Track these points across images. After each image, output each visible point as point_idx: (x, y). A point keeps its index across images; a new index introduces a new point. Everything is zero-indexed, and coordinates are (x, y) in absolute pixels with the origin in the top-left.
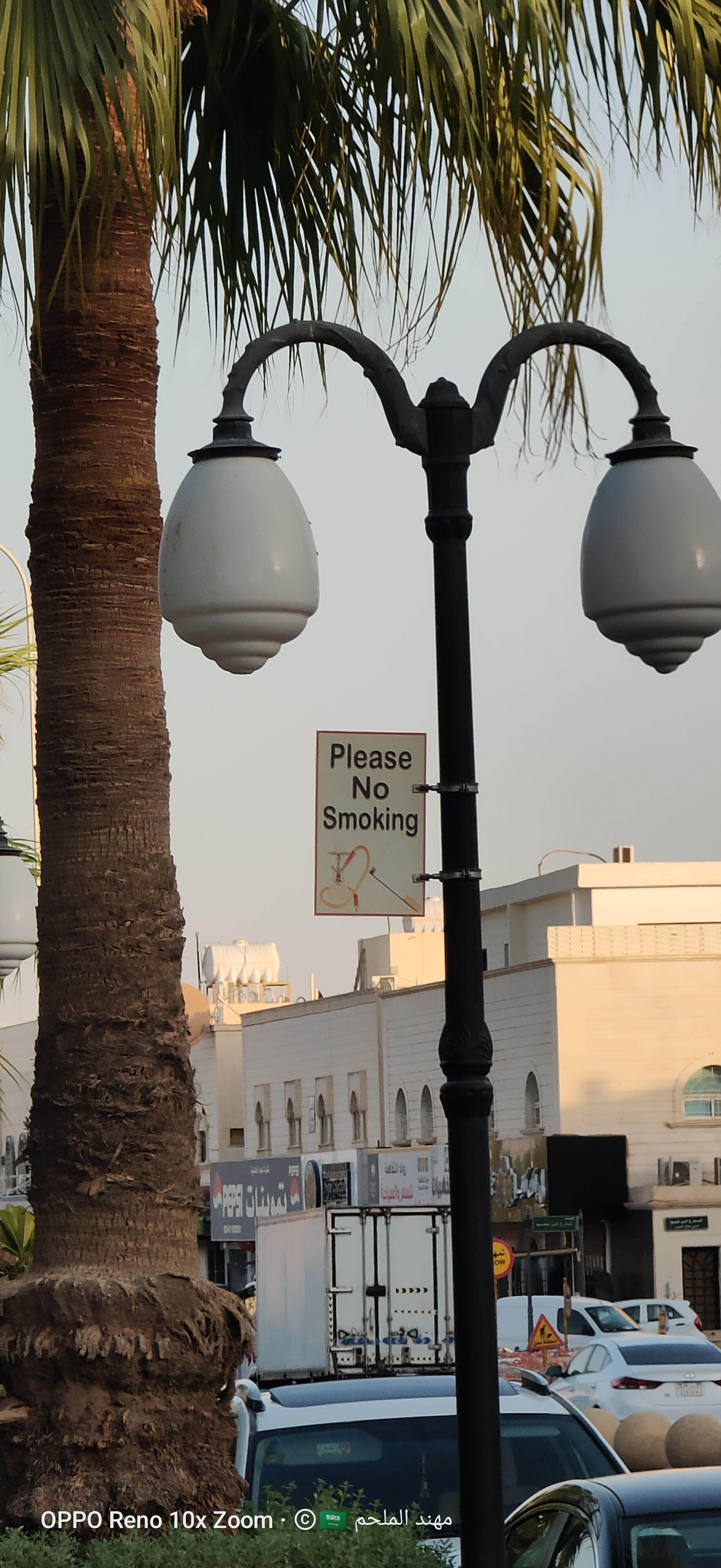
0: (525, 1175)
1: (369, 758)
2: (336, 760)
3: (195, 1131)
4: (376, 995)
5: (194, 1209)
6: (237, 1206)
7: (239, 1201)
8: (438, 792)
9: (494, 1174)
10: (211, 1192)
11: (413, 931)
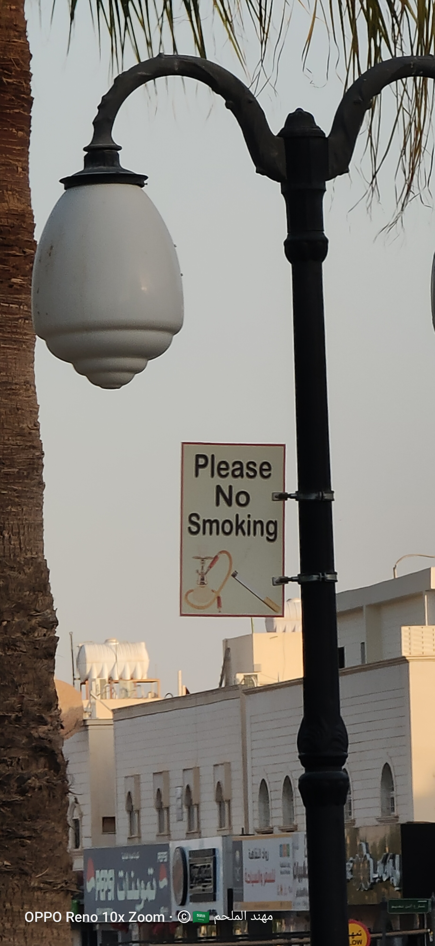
0: (381, 860)
1: (231, 468)
2: (200, 470)
3: (69, 819)
4: (240, 691)
5: (68, 892)
6: (109, 890)
7: (111, 885)
8: (297, 500)
9: (351, 859)
10: (84, 878)
11: (275, 631)
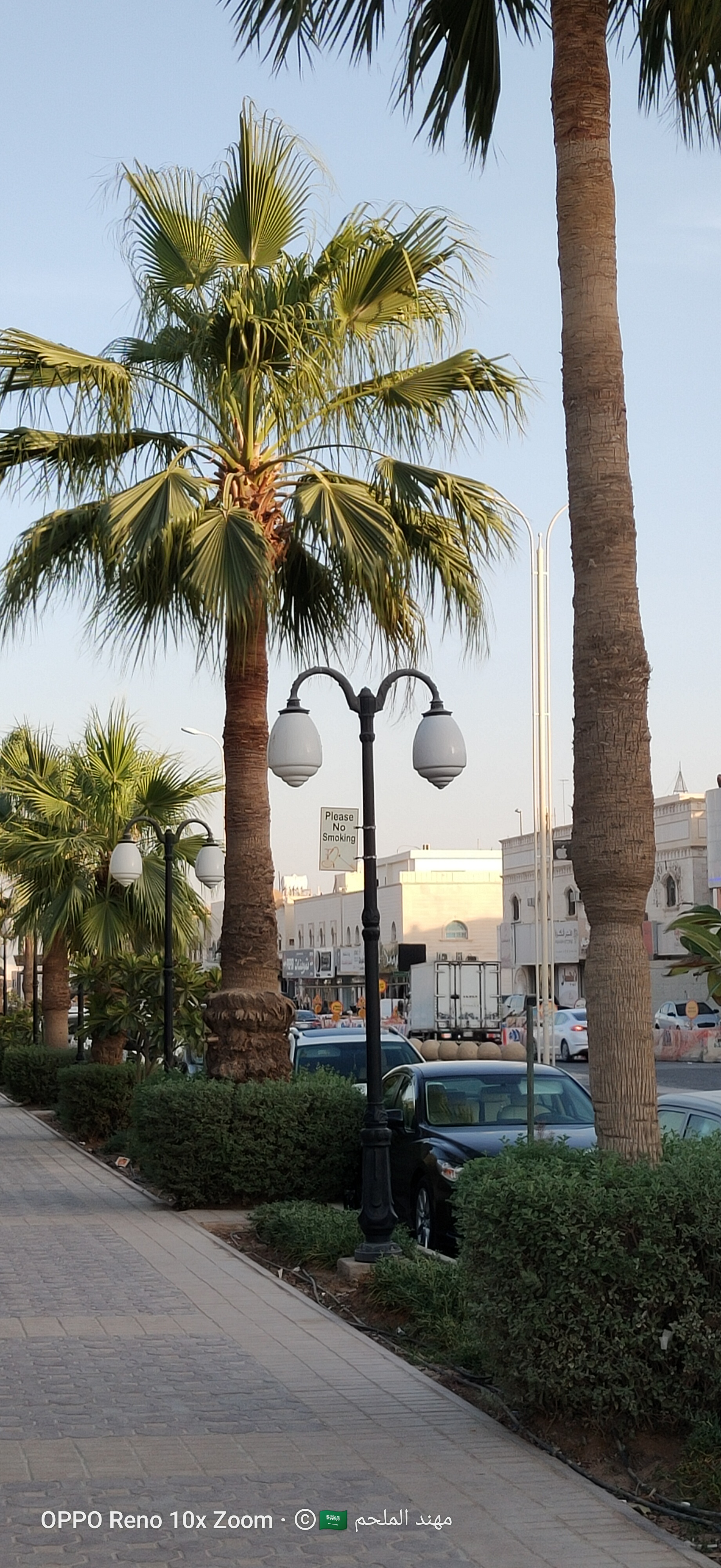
0: (391, 957)
1: (339, 817)
2: (327, 817)
3: (277, 941)
4: (340, 894)
5: (277, 968)
6: (291, 966)
8: (362, 829)
9: (380, 957)
10: (282, 961)
11: (353, 875)
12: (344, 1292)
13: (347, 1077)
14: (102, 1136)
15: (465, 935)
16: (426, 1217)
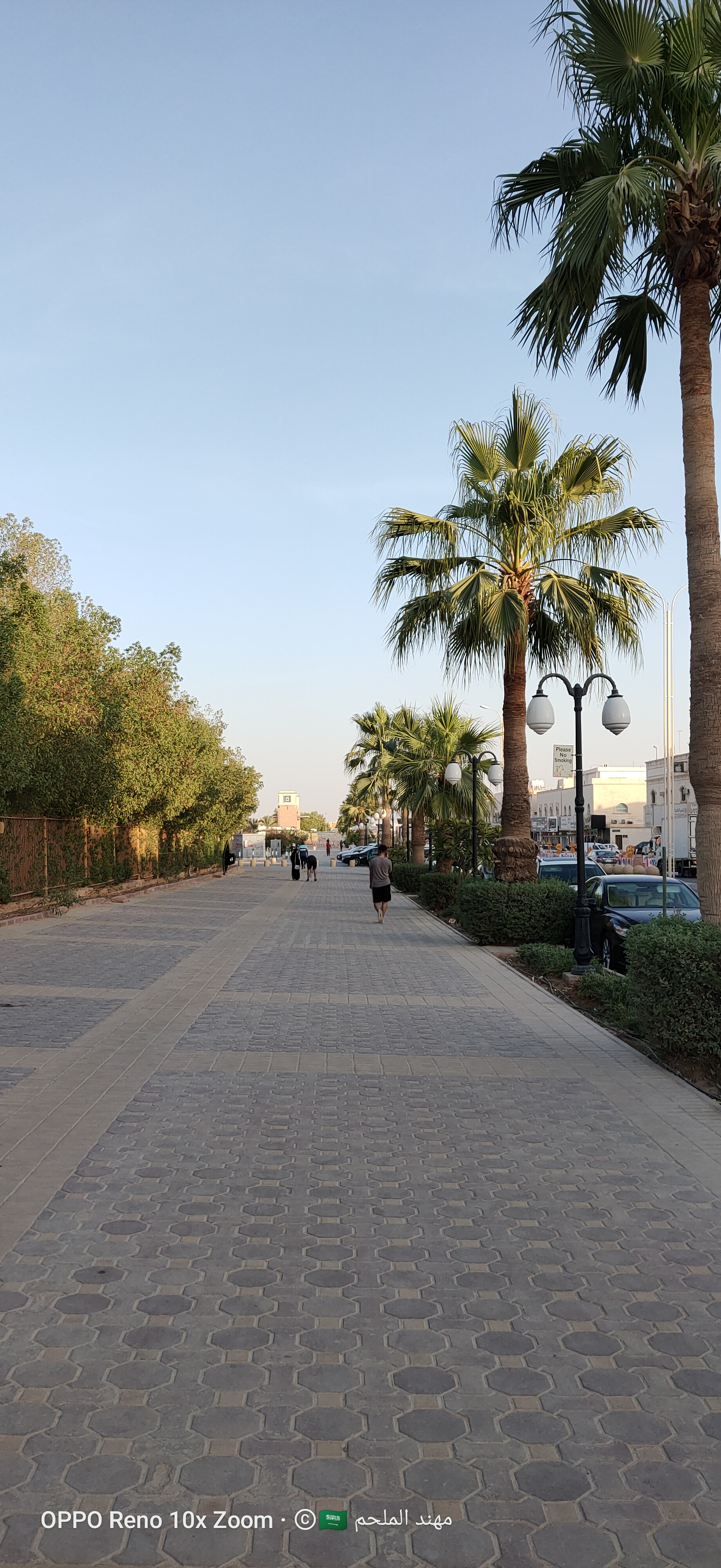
1: (563, 750)
2: (557, 750)
4: (562, 790)
8: (575, 756)
11: (569, 779)
12: (566, 989)
13: (566, 882)
14: (442, 908)
15: (626, 811)
16: (608, 953)
